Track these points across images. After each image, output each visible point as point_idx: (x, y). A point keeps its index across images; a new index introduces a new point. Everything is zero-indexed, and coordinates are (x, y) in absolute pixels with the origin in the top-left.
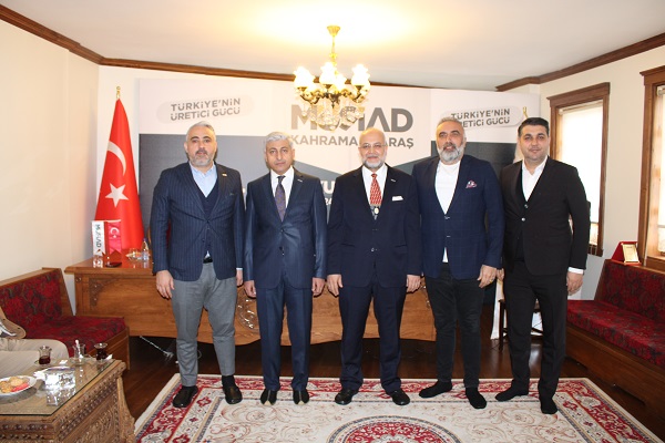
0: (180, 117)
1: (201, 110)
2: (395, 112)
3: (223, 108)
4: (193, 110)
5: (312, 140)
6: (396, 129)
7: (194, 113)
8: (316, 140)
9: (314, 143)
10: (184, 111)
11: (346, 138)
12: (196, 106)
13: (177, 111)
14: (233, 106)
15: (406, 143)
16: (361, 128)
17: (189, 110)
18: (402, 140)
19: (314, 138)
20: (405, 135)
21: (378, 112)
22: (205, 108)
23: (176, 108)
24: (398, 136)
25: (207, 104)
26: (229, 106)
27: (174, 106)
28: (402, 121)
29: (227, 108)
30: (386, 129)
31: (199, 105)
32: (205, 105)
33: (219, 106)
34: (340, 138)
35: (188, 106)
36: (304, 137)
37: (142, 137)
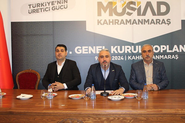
0: (33, 11)
1: (45, 7)
2: (159, 4)
3: (58, 6)
4: (41, 8)
5: (110, 22)
6: (160, 14)
7: (41, 9)
8: (113, 22)
9: (111, 24)
10: (36, 8)
11: (130, 20)
12: (42, 5)
13: (32, 8)
14: (63, 4)
15: (166, 22)
16: (139, 14)
17: (38, 8)
18: (163, 20)
19: (111, 21)
20: (165, 17)
21: (149, 4)
22: (47, 6)
23: (31, 6)
24: (161, 18)
25: (49, 4)
26: (61, 4)
27: (30, 5)
28: (163, 9)
29: (60, 5)
30: (154, 14)
31: (44, 4)
32: (47, 4)
33: (56, 4)
34: (127, 20)
35: (38, 5)
36: (105, 20)
37: (13, 24)
